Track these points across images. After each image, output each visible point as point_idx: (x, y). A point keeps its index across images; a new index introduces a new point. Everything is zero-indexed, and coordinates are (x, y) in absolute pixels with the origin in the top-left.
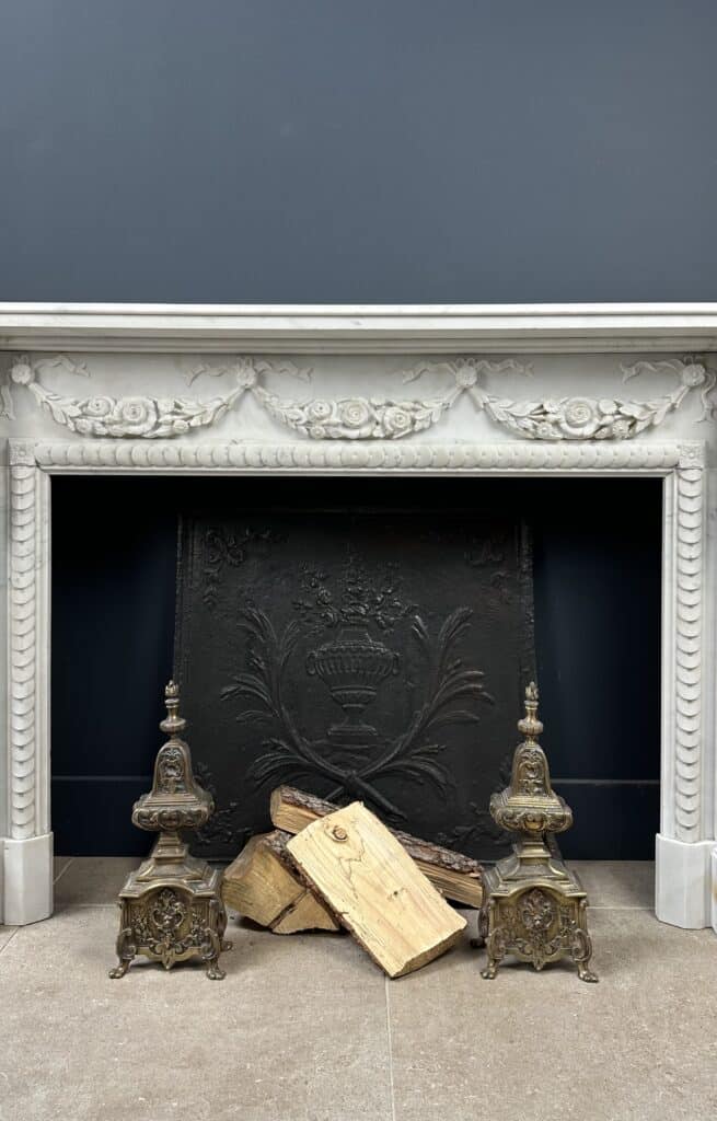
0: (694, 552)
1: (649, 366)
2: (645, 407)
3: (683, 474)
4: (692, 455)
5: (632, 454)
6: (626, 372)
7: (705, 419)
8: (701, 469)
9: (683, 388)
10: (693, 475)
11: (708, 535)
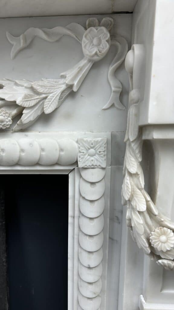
0: (94, 260)
1: (40, 33)
2: (32, 89)
3: (84, 174)
4: (92, 151)
5: (22, 150)
6: (14, 43)
7: (113, 106)
8: (103, 169)
9: (83, 62)
10: (94, 175)
11: (111, 239)
